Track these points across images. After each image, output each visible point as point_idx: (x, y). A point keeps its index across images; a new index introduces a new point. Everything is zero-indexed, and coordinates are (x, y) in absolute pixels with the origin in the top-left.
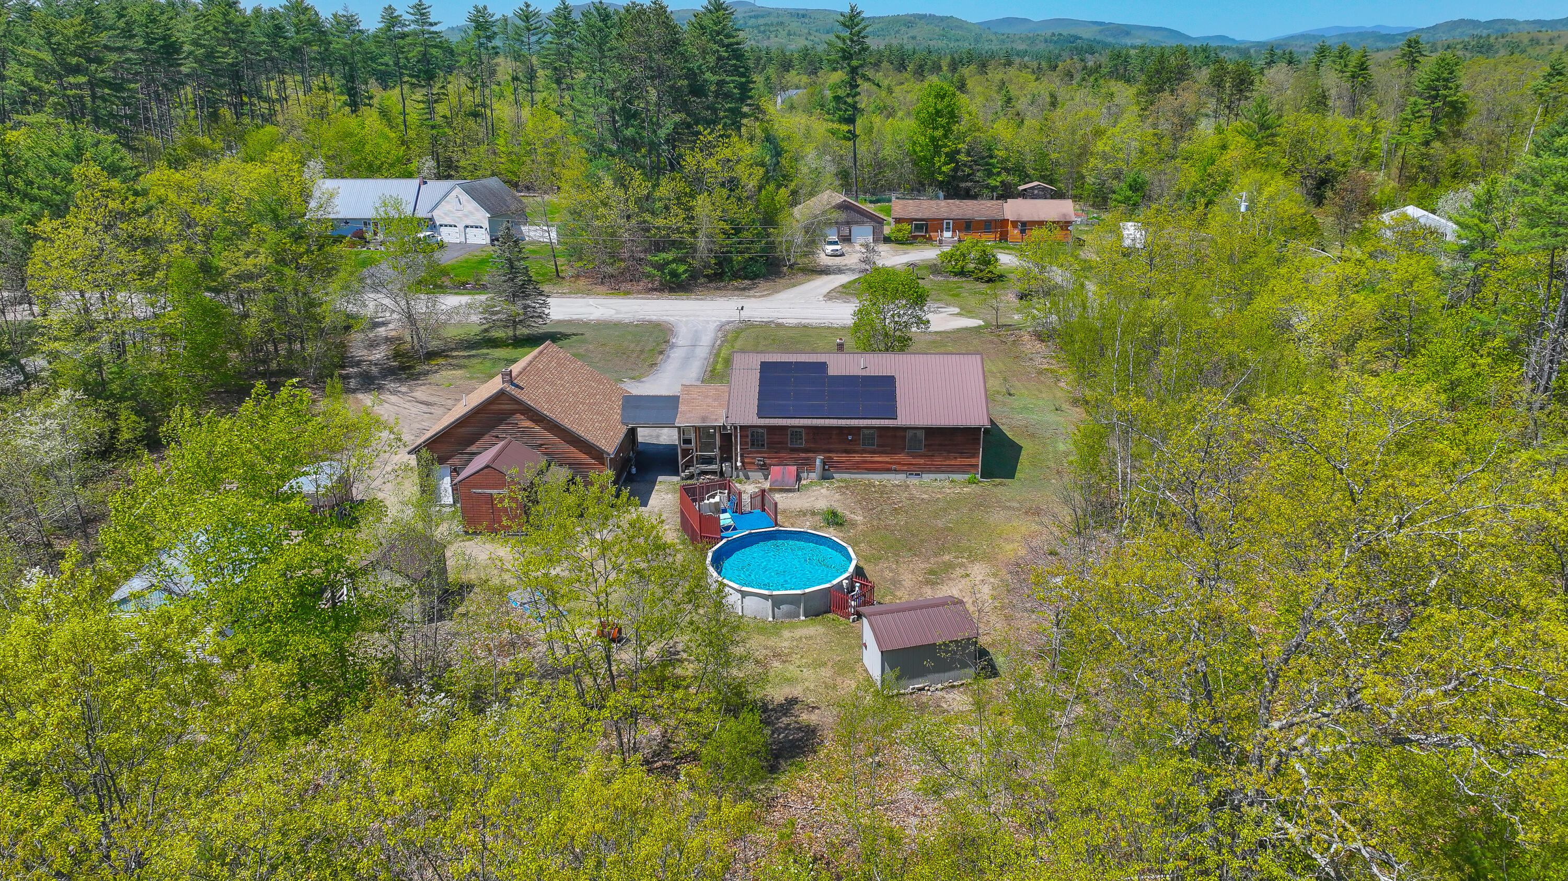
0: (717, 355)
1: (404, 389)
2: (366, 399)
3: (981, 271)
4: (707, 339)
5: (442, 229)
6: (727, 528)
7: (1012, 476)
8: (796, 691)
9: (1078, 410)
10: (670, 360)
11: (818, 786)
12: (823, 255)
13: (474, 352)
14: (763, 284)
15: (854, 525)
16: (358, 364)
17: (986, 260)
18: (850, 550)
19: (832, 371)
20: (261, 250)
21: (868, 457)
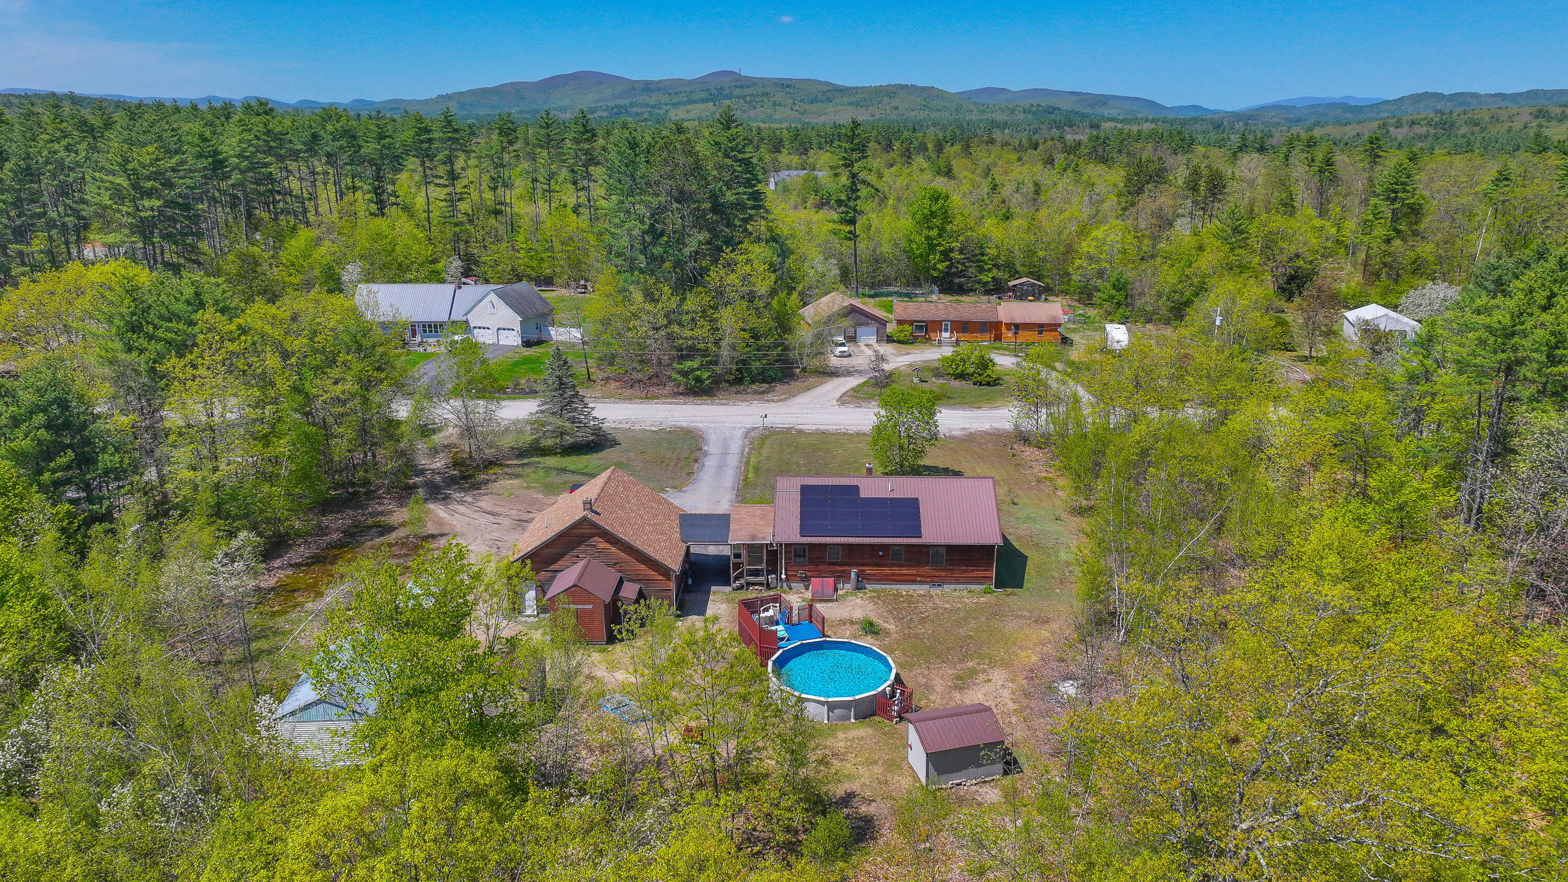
0: (747, 463)
1: (469, 499)
2: (438, 510)
3: (980, 375)
4: (735, 446)
5: (476, 331)
6: (782, 639)
7: (1020, 586)
8: (855, 786)
9: (1075, 519)
10: (705, 469)
11: (882, 868)
12: (833, 358)
13: (525, 461)
14: (779, 387)
15: (887, 633)
16: (422, 472)
17: (985, 364)
18: (889, 659)
19: (863, 494)
20: (349, 378)
21: (896, 570)
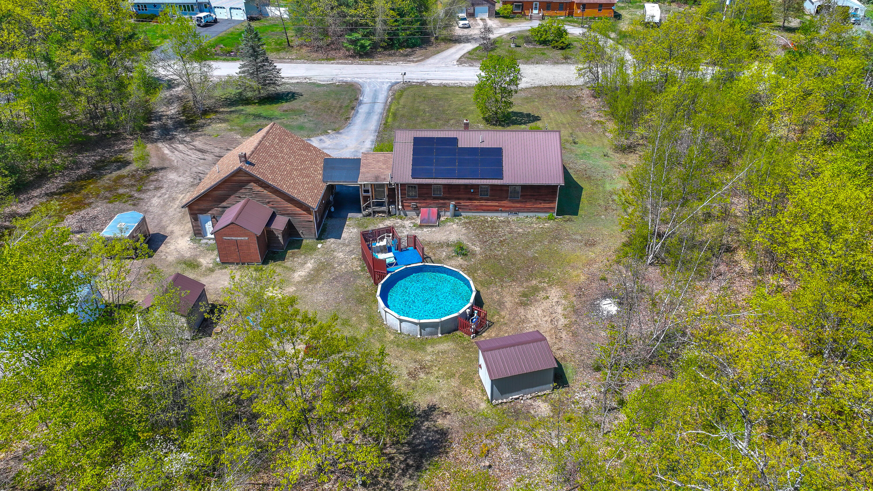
0: (389, 110)
1: (188, 139)
2: (165, 148)
3: (557, 42)
4: (382, 98)
5: (216, 10)
6: (391, 264)
7: (576, 214)
8: (435, 400)
9: (618, 155)
10: (358, 115)
11: (448, 484)
12: (457, 28)
13: (233, 109)
14: (419, 52)
15: (474, 254)
16: (159, 118)
17: (561, 33)
18: (471, 283)
19: (461, 145)
20: (83, 50)
21: (484, 203)
